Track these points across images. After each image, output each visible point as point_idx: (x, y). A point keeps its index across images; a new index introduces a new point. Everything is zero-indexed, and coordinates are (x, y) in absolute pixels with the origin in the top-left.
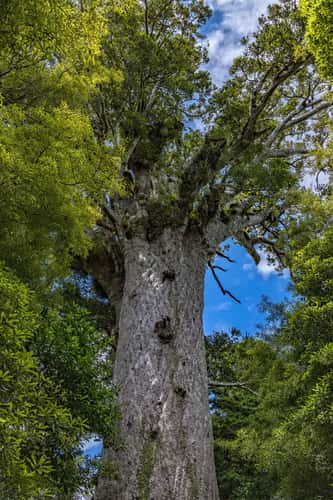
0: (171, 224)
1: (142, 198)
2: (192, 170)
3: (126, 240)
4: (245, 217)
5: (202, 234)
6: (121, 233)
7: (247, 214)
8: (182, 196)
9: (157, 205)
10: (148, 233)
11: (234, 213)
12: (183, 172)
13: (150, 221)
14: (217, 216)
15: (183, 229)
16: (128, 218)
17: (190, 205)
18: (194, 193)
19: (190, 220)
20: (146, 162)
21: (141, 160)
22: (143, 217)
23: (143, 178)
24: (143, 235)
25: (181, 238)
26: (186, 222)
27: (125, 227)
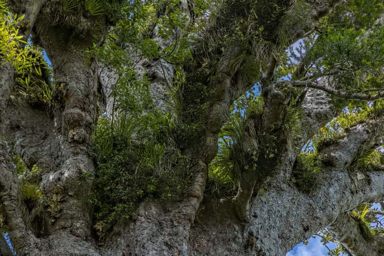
0: (156, 195)
1: (76, 123)
2: (212, 46)
3: (33, 239)
4: (360, 176)
5: (242, 221)
6: (17, 220)
7: (364, 169)
8: (186, 117)
9: (117, 143)
10: (94, 220)
11: (329, 164)
12: (187, 52)
13: (97, 187)
14: (283, 174)
15: (191, 207)
16: (37, 179)
17: (209, 140)
18: (218, 108)
19: (209, 183)
20: (85, 24)
21: (70, 19)
22: (81, 176)
23: (77, 68)
24: (80, 225)
25: (184, 230)
26: (198, 188)
27: (29, 203)
